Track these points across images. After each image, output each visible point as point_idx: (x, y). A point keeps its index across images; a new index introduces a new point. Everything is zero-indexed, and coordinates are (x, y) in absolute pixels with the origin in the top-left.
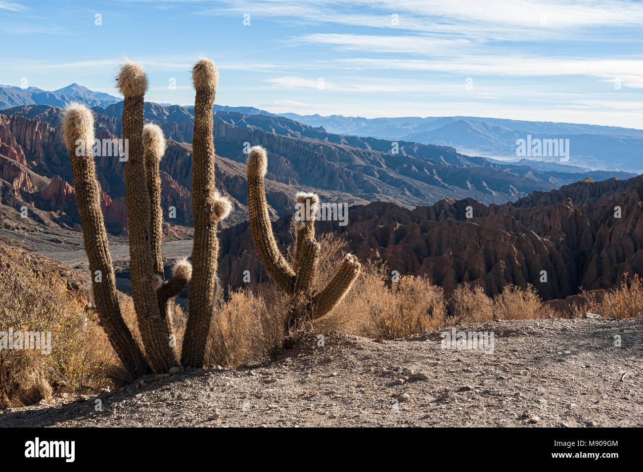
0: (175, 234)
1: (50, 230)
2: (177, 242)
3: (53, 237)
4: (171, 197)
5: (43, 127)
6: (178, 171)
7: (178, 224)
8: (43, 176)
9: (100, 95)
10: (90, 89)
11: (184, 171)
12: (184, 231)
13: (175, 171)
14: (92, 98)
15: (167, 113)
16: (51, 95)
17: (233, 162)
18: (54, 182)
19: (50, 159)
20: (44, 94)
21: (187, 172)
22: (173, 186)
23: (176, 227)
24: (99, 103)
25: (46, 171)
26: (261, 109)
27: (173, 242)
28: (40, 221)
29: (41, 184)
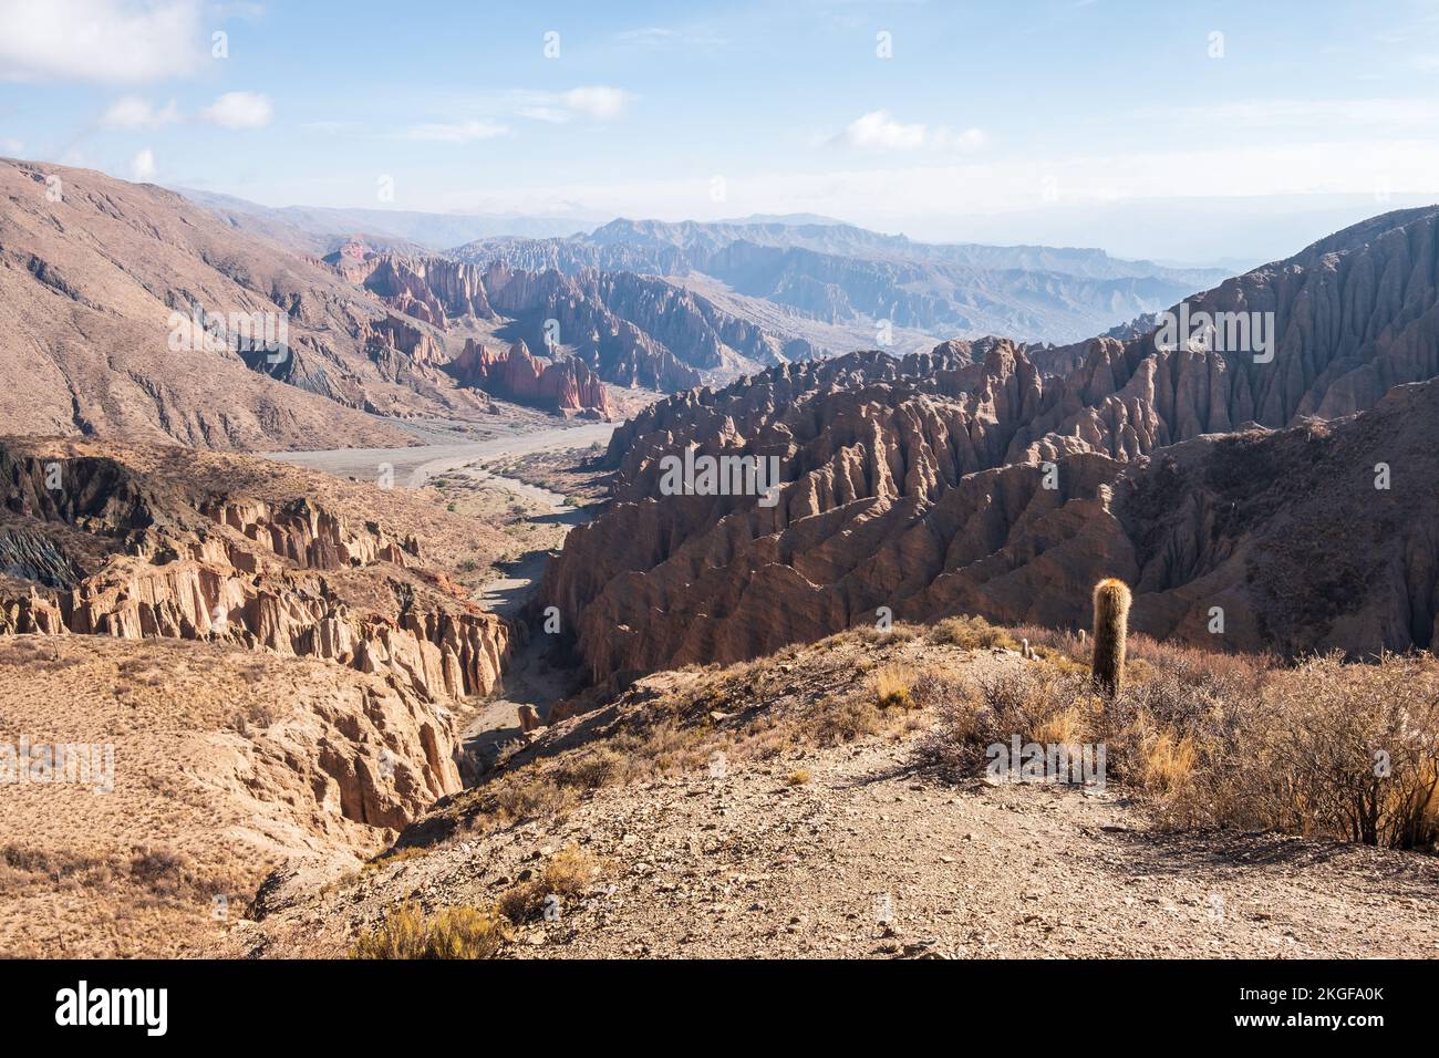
1: (456, 414)
3: (456, 424)
21: (668, 319)
22: (640, 341)
28: (446, 403)
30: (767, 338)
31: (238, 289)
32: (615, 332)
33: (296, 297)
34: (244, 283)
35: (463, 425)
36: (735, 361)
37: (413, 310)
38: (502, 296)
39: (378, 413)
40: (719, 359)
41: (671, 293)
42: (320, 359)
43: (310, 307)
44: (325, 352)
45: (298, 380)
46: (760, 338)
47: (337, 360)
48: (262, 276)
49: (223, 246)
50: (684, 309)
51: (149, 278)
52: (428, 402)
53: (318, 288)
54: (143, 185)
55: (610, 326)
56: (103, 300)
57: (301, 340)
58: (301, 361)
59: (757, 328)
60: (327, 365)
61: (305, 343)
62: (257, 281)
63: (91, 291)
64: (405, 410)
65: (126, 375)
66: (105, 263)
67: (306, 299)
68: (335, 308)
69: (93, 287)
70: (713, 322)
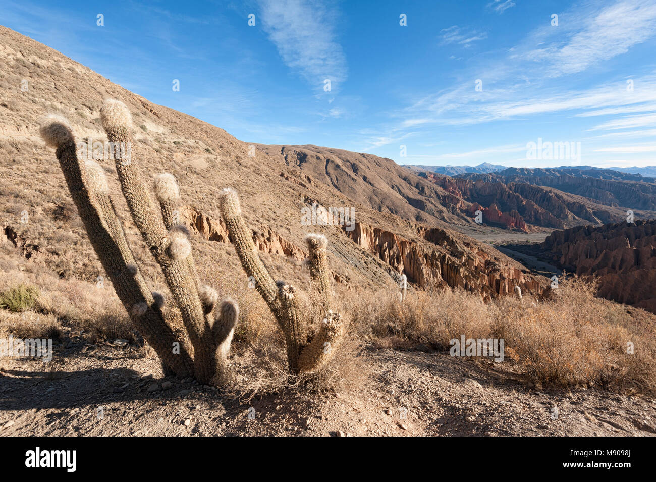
0: (536, 230)
2: (537, 234)
3: (473, 228)
4: (534, 212)
5: (470, 182)
6: (538, 200)
7: (537, 225)
8: (469, 202)
9: (497, 166)
10: (492, 164)
11: (542, 200)
12: (541, 229)
13: (536, 200)
14: (493, 168)
15: (533, 172)
16: (474, 168)
17: (573, 195)
18: (474, 205)
19: (473, 196)
20: (471, 168)
21: (544, 200)
22: (535, 207)
23: (536, 227)
24: (497, 170)
25: (470, 200)
26: (592, 166)
27: (535, 234)
28: (468, 221)
29: (468, 206)
30: (589, 210)
31: (408, 185)
32: (524, 203)
33: (423, 188)
34: (410, 183)
35: (476, 229)
36: (574, 217)
37: (453, 192)
38: (480, 190)
39: (449, 223)
40: (567, 216)
41: (545, 192)
42: (431, 206)
43: (427, 190)
44: (432, 203)
45: (426, 211)
46: (586, 209)
47: (435, 206)
48: (414, 182)
49: (404, 174)
50: (550, 197)
51: (388, 182)
52: (464, 221)
53: (429, 186)
54: (385, 159)
55: (522, 201)
56: (379, 187)
57: (426, 199)
58: (426, 205)
59: (584, 206)
60: (434, 208)
61: (427, 200)
62: (413, 184)
63: (377, 185)
64: (457, 222)
65: (385, 206)
66: (379, 178)
67: (426, 189)
68: (433, 191)
69: (377, 184)
70: (563, 201)
